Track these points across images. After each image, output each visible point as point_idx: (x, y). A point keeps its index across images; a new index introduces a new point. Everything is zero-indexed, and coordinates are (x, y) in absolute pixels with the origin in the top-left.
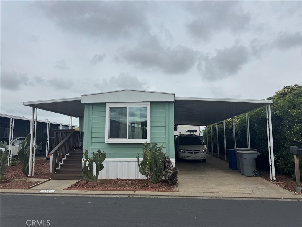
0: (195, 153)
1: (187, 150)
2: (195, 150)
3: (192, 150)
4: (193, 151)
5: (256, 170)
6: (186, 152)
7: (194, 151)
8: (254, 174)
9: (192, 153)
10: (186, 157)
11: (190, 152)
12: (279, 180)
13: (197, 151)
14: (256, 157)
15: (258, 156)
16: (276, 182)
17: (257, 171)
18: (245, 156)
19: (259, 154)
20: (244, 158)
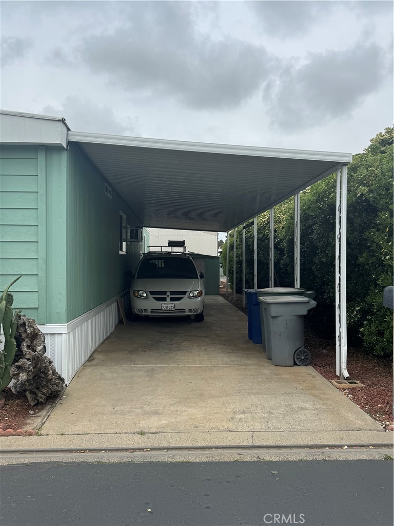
0: (172, 299)
1: (152, 293)
2: (172, 293)
3: (165, 293)
4: (168, 294)
5: (302, 349)
6: (151, 297)
7: (171, 295)
8: (298, 359)
9: (164, 300)
10: (149, 311)
11: (160, 296)
12: (357, 378)
13: (177, 296)
14: (305, 312)
15: (309, 311)
16: (347, 385)
17: (305, 352)
18: (274, 311)
19: (313, 303)
20: (273, 317)
